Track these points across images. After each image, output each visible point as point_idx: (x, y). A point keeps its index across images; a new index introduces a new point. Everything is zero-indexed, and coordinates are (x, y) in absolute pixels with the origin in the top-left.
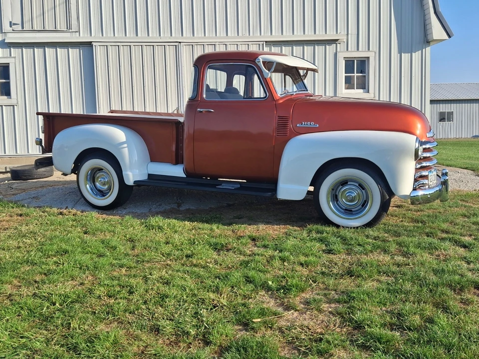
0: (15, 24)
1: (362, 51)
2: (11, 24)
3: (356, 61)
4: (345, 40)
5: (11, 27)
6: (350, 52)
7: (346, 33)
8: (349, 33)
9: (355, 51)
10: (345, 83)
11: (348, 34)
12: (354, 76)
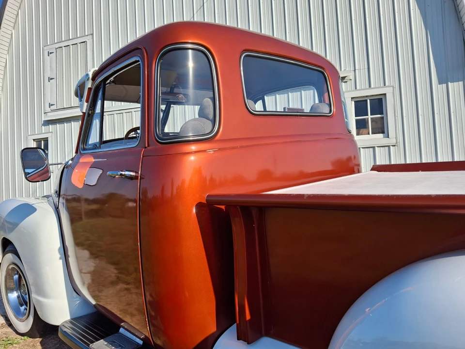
0: (52, 105)
1: (376, 88)
2: (50, 105)
3: (369, 101)
4: (352, 77)
5: (50, 107)
6: (359, 90)
7: (352, 69)
8: (357, 68)
9: (366, 89)
10: (357, 129)
11: (355, 70)
12: (368, 119)
